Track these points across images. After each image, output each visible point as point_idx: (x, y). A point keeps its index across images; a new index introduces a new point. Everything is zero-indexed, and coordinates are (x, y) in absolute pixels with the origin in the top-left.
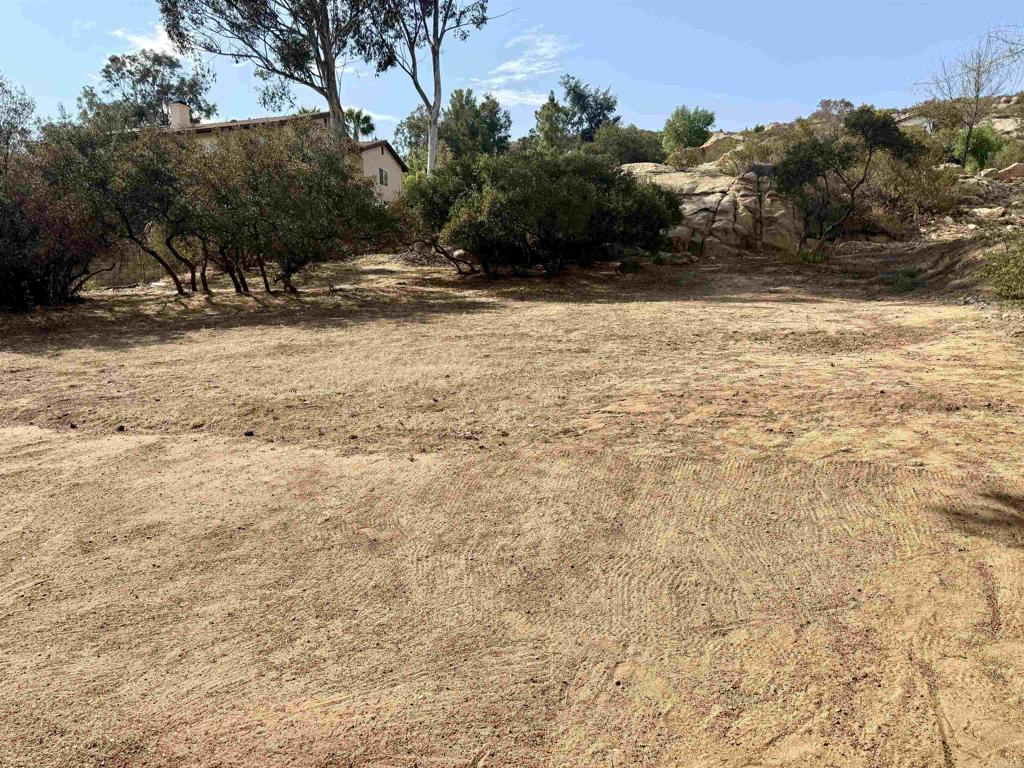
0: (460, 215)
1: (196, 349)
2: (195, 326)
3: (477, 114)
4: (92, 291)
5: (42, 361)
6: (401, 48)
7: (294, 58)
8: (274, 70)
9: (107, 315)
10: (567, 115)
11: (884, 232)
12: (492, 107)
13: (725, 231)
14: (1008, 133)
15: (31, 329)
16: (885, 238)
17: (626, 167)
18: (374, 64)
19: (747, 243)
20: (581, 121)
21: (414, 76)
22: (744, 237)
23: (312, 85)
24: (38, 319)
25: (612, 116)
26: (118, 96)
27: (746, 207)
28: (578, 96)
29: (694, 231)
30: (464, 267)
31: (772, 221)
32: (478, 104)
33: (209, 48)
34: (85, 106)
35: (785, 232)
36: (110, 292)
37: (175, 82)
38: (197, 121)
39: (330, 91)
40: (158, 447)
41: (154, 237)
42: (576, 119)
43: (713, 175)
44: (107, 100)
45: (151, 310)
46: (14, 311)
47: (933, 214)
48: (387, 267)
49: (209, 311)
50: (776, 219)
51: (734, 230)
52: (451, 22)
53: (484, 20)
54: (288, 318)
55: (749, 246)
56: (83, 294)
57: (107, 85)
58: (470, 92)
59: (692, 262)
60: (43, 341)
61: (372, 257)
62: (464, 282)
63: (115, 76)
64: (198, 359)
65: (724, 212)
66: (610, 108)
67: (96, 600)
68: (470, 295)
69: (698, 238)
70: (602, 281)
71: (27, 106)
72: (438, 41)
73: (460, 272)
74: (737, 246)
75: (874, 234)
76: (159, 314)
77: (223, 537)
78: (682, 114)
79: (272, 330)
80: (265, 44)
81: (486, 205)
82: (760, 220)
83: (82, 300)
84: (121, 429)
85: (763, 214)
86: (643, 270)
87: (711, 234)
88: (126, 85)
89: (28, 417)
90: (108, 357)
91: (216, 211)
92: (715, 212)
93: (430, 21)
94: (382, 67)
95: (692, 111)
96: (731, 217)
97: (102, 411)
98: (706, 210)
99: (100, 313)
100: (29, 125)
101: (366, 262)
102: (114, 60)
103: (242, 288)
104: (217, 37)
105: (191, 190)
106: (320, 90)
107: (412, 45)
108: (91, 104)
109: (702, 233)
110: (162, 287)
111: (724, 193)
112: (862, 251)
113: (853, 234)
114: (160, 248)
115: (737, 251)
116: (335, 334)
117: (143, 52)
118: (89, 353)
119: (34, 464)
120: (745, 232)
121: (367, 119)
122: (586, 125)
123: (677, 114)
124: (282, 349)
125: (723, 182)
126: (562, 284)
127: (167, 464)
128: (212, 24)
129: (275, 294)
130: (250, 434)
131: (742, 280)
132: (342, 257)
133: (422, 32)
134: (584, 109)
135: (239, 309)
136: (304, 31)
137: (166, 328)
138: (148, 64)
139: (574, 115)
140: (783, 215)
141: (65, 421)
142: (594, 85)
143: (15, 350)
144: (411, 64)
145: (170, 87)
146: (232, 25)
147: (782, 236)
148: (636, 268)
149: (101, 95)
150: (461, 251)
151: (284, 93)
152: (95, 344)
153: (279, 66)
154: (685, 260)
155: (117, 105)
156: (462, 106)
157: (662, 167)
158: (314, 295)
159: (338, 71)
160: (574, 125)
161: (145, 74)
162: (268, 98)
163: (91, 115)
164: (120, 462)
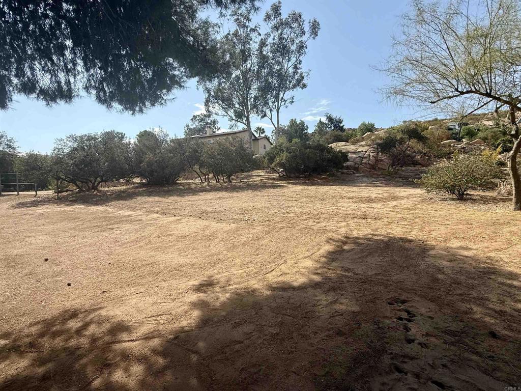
0: (278, 160)
1: (200, 197)
2: (202, 191)
3: (298, 126)
4: (181, 181)
5: (164, 199)
6: (268, 112)
7: (239, 115)
8: (233, 119)
9: (183, 188)
10: (326, 125)
11: (420, 164)
12: (302, 123)
13: (366, 163)
14: (491, 126)
15: (164, 191)
16: (421, 166)
17: (330, 145)
18: (260, 116)
19: (373, 167)
20: (331, 127)
21: (271, 119)
22: (372, 165)
23: (243, 123)
24: (166, 189)
25: (341, 125)
26: (195, 126)
27: (373, 156)
28: (330, 119)
29: (356, 164)
30: (281, 174)
31: (382, 160)
32: (298, 123)
33: (216, 114)
34: (186, 129)
35: (386, 164)
36: (185, 181)
37: (209, 121)
38: (214, 132)
39: (248, 125)
40: (180, 220)
41: (196, 167)
42: (329, 126)
43: (363, 146)
44: (192, 127)
45: (193, 186)
46: (161, 186)
47: (439, 158)
48: (260, 174)
49: (207, 187)
50: (383, 160)
51: (369, 163)
52: (283, 103)
53: (293, 102)
54: (226, 189)
55: (374, 169)
56: (178, 182)
57: (192, 123)
58: (295, 119)
59: (354, 173)
60: (166, 194)
61: (257, 171)
62: (280, 179)
63: (194, 121)
64: (199, 200)
65: (366, 158)
66: (341, 123)
67: (158, 245)
68: (279, 183)
69: (357, 166)
70: (321, 179)
71: (167, 135)
72: (279, 109)
73: (280, 176)
74: (370, 168)
75: (417, 165)
76: (195, 188)
77: (184, 237)
78: (363, 124)
79: (220, 192)
80: (231, 113)
81: (284, 157)
82: (377, 160)
83: (178, 183)
84: (175, 216)
85: (379, 158)
86: (336, 176)
87: (361, 164)
88: (197, 123)
89: (157, 212)
90: (179, 199)
91: (210, 161)
92: (363, 158)
93: (276, 103)
94: (263, 117)
95: (367, 123)
96: (368, 159)
97: (172, 212)
98: (360, 157)
99: (181, 187)
100: (168, 139)
101: (255, 173)
102: (194, 116)
103: (218, 181)
104: (218, 111)
105: (204, 155)
106: (245, 124)
107: (271, 111)
108: (188, 128)
109: (358, 164)
110: (198, 180)
111: (366, 152)
112: (411, 170)
113: (409, 165)
114: (198, 171)
115: (369, 170)
116: (235, 194)
117: (201, 114)
118: (175, 198)
119: (155, 222)
120: (372, 163)
121: (263, 129)
122: (333, 128)
123: (362, 124)
124: (220, 198)
125: (366, 148)
126: (309, 180)
127: (180, 223)
128: (218, 108)
129: (225, 182)
130: (200, 218)
131: (365, 179)
132: (248, 171)
133: (274, 107)
134: (332, 123)
135: (215, 186)
136: (241, 108)
137: (195, 191)
138: (202, 117)
139: (329, 125)
140: (386, 159)
141: (164, 214)
142: (335, 115)
143: (159, 197)
144: (270, 115)
145: (208, 123)
146: (223, 108)
147: (385, 165)
148: (333, 175)
149: (191, 126)
150: (282, 169)
151: (236, 125)
152: (177, 195)
153: (234, 118)
154: (351, 173)
155: (194, 128)
156: (293, 124)
157: (347, 144)
158: (236, 183)
159: (250, 119)
160: (329, 128)
161: (202, 120)
162: (231, 127)
163: (187, 131)
164: (171, 222)
